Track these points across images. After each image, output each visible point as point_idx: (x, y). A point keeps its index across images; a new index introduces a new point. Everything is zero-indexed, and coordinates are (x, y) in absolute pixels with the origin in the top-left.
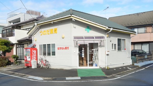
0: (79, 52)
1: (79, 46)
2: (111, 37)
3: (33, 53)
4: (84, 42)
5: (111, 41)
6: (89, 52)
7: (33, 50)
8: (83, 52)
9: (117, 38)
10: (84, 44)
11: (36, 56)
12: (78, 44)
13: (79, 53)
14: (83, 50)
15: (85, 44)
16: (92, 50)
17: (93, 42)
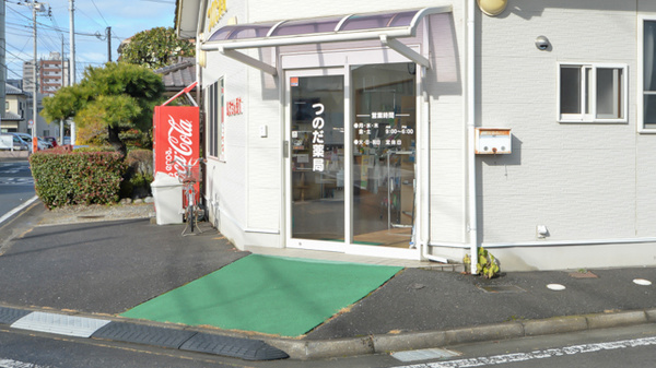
0: (295, 134)
1: (293, 88)
2: (546, 10)
3: (176, 134)
4: (321, 60)
5: (545, 46)
6: (356, 135)
7: (172, 122)
8: (315, 133)
9: (641, 17)
10: (319, 73)
11: (190, 153)
12: (289, 75)
13: (294, 140)
14: (318, 119)
15: (331, 72)
16: (374, 115)
17: (381, 61)
